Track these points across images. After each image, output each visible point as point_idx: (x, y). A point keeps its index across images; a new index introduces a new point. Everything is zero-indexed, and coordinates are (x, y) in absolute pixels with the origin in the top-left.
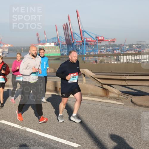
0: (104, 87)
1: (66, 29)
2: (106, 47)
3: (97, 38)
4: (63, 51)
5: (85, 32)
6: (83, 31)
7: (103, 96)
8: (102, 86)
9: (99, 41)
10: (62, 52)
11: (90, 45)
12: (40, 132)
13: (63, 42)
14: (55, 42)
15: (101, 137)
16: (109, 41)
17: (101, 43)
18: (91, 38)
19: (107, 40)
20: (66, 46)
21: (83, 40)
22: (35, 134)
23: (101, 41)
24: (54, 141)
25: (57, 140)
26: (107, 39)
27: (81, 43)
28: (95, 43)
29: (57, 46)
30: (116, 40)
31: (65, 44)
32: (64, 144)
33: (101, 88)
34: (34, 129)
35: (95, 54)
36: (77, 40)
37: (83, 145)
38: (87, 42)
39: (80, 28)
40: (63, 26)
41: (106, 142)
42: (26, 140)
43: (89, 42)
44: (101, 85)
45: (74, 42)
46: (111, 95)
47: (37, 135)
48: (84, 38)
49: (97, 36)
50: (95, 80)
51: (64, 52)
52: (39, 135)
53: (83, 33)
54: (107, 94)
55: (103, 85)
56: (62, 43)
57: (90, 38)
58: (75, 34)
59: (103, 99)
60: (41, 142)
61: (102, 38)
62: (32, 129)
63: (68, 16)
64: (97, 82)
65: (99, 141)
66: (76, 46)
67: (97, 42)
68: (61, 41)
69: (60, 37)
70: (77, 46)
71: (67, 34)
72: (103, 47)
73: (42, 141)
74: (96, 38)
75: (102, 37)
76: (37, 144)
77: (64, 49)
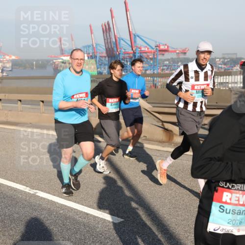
0: (166, 127)
1: (106, 32)
2: (172, 63)
3: (158, 46)
4: (101, 68)
5: (138, 36)
6: (134, 35)
7: (164, 142)
8: (163, 125)
9: (161, 53)
10: (99, 70)
11: (147, 58)
12: (59, 197)
13: (102, 53)
14: (89, 53)
15: (158, 207)
16: (178, 52)
17: (163, 55)
18: (148, 47)
19: (174, 50)
20: (107, 59)
21: (134, 49)
22: (51, 200)
23: (163, 53)
24: (81, 212)
25: (86, 212)
26: (174, 48)
27: (131, 55)
28: (154, 55)
29: (92, 59)
30: (188, 50)
31: (105, 57)
32: (97, 217)
33: (161, 129)
34: (49, 193)
35: (154, 73)
36: (125, 50)
37: (127, 219)
38: (141, 53)
39: (131, 30)
40: (102, 26)
41: (165, 216)
42: (36, 210)
43: (144, 54)
44: (161, 123)
45: (119, 54)
46: (176, 141)
47: (54, 202)
48: (137, 47)
49: (158, 43)
50: (151, 115)
51: (103, 69)
52: (58, 203)
53: (135, 37)
54: (170, 139)
55: (165, 124)
56: (100, 55)
57: (146, 47)
58: (122, 39)
59: (163, 147)
60: (60, 214)
61: (166, 47)
62: (47, 193)
63: (111, 10)
64: (155, 118)
65: (154, 214)
66: (122, 60)
67: (158, 53)
68: (98, 51)
69: (97, 45)
70: (124, 60)
71: (109, 41)
72: (168, 62)
73: (62, 212)
74: (156, 47)
75: (166, 45)
76: (53, 217)
77: (103, 65)
